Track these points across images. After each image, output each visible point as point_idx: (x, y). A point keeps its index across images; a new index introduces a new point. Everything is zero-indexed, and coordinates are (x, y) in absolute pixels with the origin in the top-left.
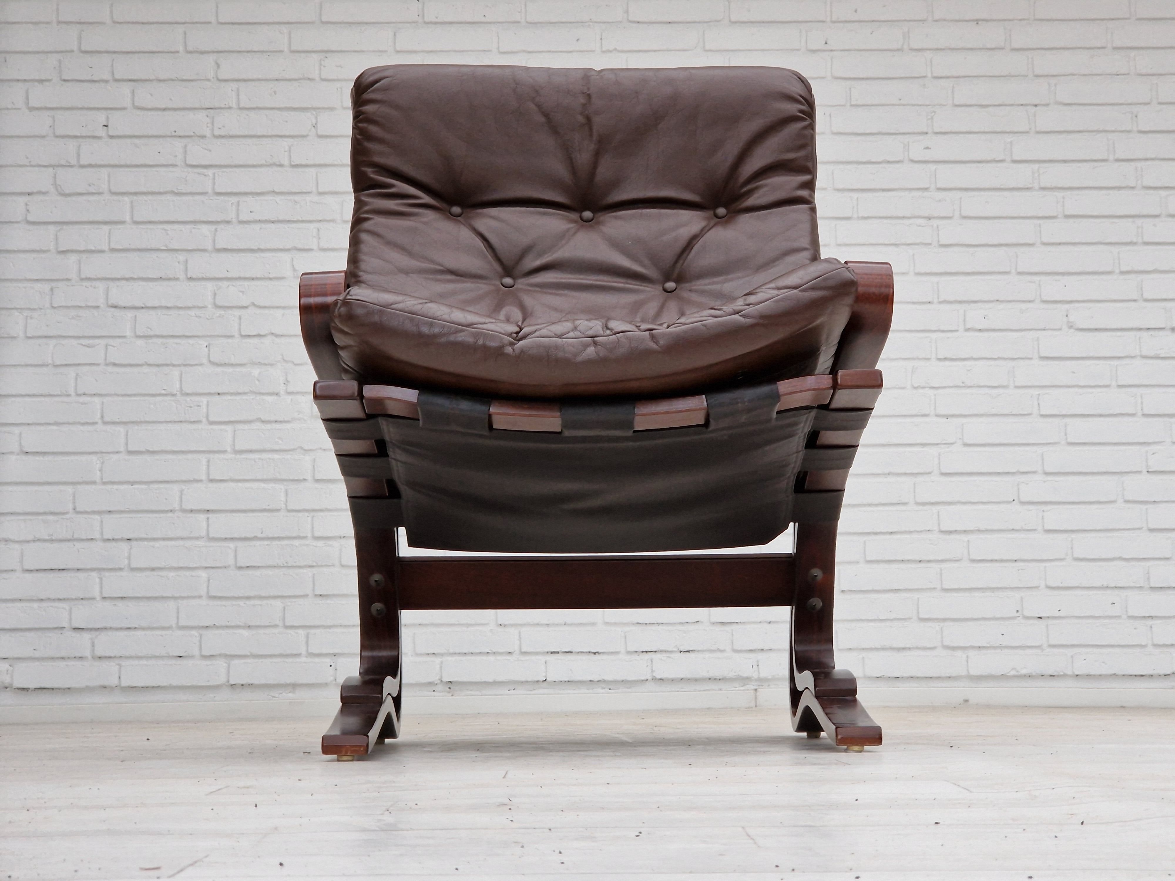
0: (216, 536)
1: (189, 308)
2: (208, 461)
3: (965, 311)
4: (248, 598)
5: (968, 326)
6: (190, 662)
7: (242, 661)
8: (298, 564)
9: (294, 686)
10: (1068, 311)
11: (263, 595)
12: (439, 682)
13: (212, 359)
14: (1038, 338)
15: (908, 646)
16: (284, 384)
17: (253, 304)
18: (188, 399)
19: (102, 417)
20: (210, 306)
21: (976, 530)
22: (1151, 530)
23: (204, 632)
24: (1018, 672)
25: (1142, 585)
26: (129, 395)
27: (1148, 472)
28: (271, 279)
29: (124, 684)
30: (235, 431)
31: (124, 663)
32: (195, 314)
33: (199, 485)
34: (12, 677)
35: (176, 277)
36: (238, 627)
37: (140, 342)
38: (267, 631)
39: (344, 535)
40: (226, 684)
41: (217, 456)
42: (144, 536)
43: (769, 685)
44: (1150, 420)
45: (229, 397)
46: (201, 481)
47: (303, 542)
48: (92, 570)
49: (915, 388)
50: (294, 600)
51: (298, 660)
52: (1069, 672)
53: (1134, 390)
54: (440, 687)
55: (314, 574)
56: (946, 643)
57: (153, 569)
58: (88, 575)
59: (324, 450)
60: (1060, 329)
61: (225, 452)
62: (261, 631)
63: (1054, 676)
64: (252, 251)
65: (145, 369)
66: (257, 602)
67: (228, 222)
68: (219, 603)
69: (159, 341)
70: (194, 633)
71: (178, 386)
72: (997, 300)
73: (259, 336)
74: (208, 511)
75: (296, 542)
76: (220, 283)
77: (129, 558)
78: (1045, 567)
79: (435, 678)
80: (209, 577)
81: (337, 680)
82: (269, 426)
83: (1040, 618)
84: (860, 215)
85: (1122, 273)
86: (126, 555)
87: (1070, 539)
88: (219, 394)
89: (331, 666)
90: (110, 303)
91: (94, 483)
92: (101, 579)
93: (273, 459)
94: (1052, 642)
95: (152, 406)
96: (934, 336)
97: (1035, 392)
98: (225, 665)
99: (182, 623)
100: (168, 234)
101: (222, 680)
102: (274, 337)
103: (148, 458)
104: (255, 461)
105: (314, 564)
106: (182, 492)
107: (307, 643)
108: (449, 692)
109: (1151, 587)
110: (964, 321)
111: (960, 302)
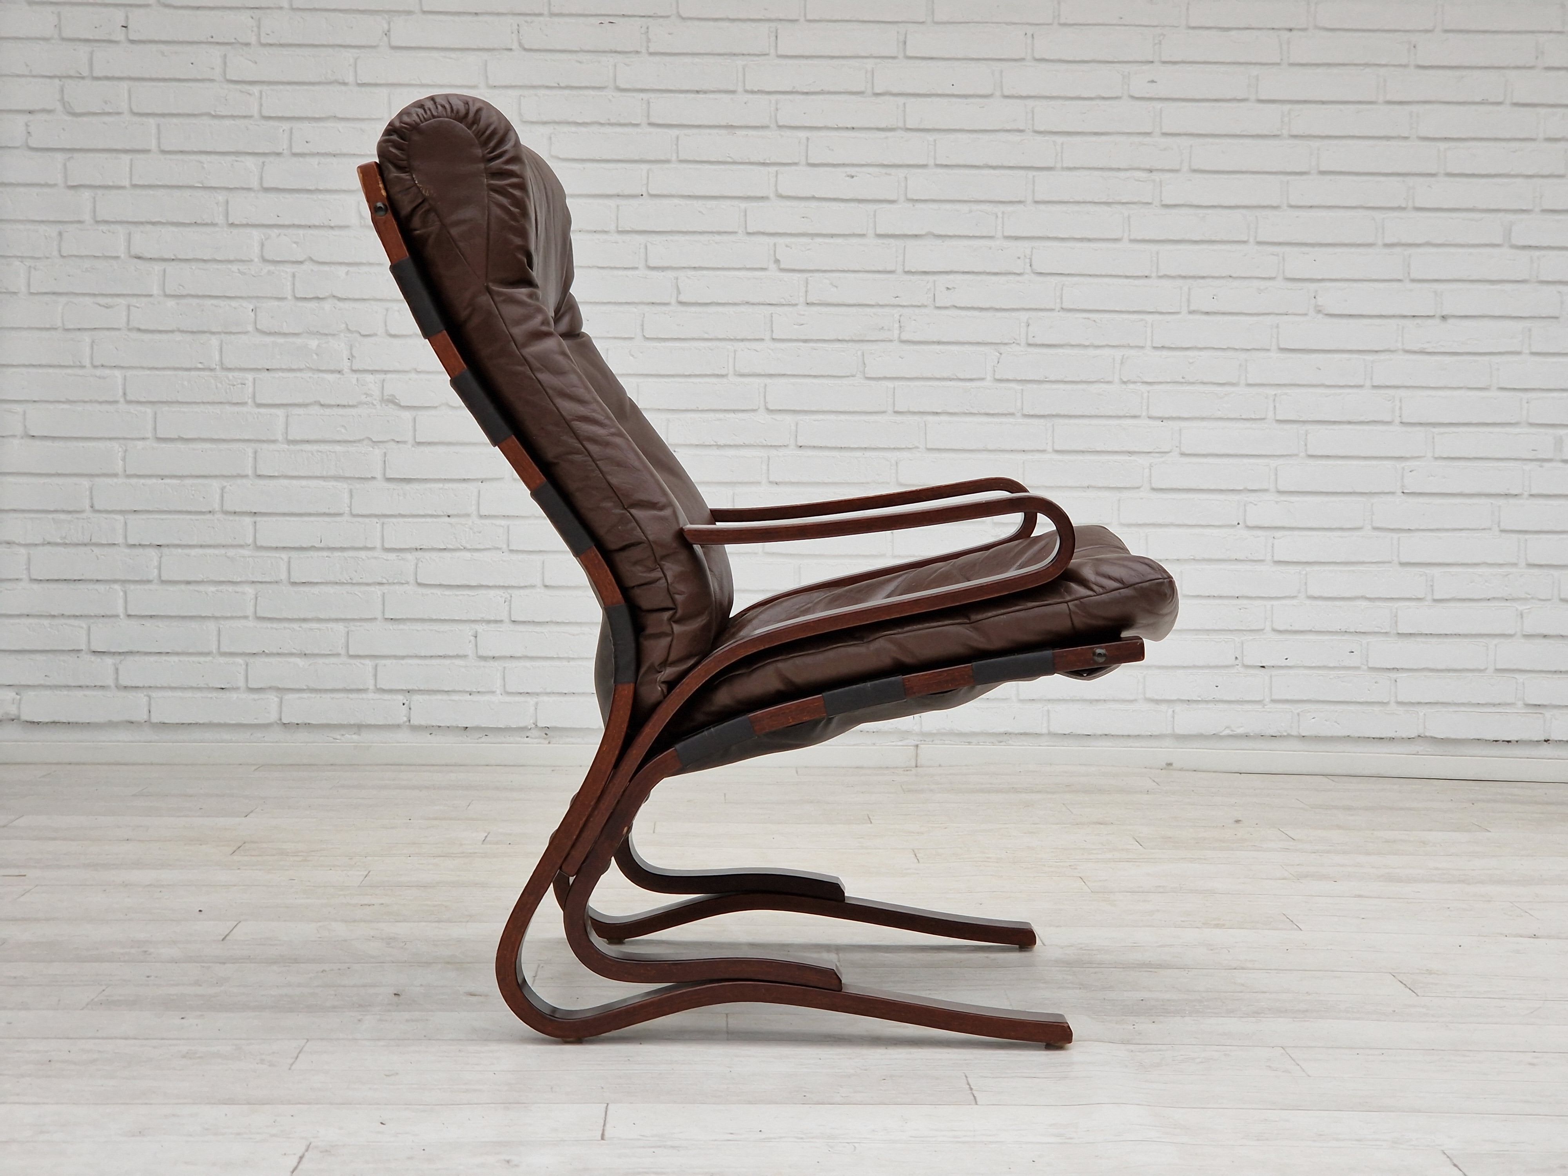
0: (264, 544)
1: (230, 261)
2: (255, 452)
3: (1189, 289)
4: (305, 620)
5: (1192, 308)
6: (234, 696)
7: (297, 695)
8: (364, 581)
9: (359, 727)
10: (1316, 291)
11: (322, 617)
12: (534, 726)
13: (258, 327)
14: (1278, 324)
15: (1102, 698)
16: (349, 359)
17: (311, 259)
18: (230, 375)
19: (125, 394)
20: (256, 260)
21: (1192, 559)
22: (1402, 564)
23: (251, 660)
24: (1232, 731)
25: (1388, 630)
26: (157, 369)
27: (1403, 493)
28: (332, 228)
29: (154, 720)
30: (288, 416)
31: (154, 694)
32: (239, 270)
33: (244, 481)
34: (19, 708)
35: (214, 222)
36: (292, 654)
37: (171, 303)
38: (327, 660)
39: (421, 547)
40: (278, 722)
41: (265, 446)
42: (177, 542)
43: (933, 741)
44: (1410, 429)
45: (281, 374)
46: (246, 476)
47: (370, 554)
48: (115, 581)
49: (1125, 383)
50: (358, 624)
51: (364, 696)
52: (1294, 733)
53: (1391, 392)
54: (535, 733)
55: (384, 593)
56: (1148, 696)
57: (188, 583)
58: (110, 588)
59: (398, 442)
60: (1306, 315)
61: (274, 441)
62: (321, 661)
63: (1276, 736)
64: (308, 191)
65: (178, 337)
66: (315, 625)
67: (278, 154)
68: (269, 625)
69: (194, 301)
70: (240, 660)
71: (217, 358)
72: (1230, 276)
73: (318, 298)
74: (255, 513)
75: (363, 554)
76: (268, 231)
77: (159, 568)
78: (1272, 606)
79: (529, 722)
80: (257, 594)
81: (411, 722)
82: (328, 411)
83: (1263, 667)
84: (1065, 165)
85: (1386, 245)
86: (156, 563)
87: (1304, 572)
88: (268, 370)
89: (404, 704)
90: (133, 253)
91: (115, 475)
92: (125, 593)
93: (335, 452)
94: (1275, 697)
95: (186, 383)
96: (1149, 318)
97: (1271, 391)
98: (276, 699)
99: (224, 649)
100: (203, 168)
101: (273, 717)
102: (336, 302)
103: (181, 446)
104: (312, 454)
105: (384, 581)
106: (223, 489)
107: (375, 676)
108: (545, 739)
109: (1399, 633)
110: (1189, 301)
111: (1184, 277)
